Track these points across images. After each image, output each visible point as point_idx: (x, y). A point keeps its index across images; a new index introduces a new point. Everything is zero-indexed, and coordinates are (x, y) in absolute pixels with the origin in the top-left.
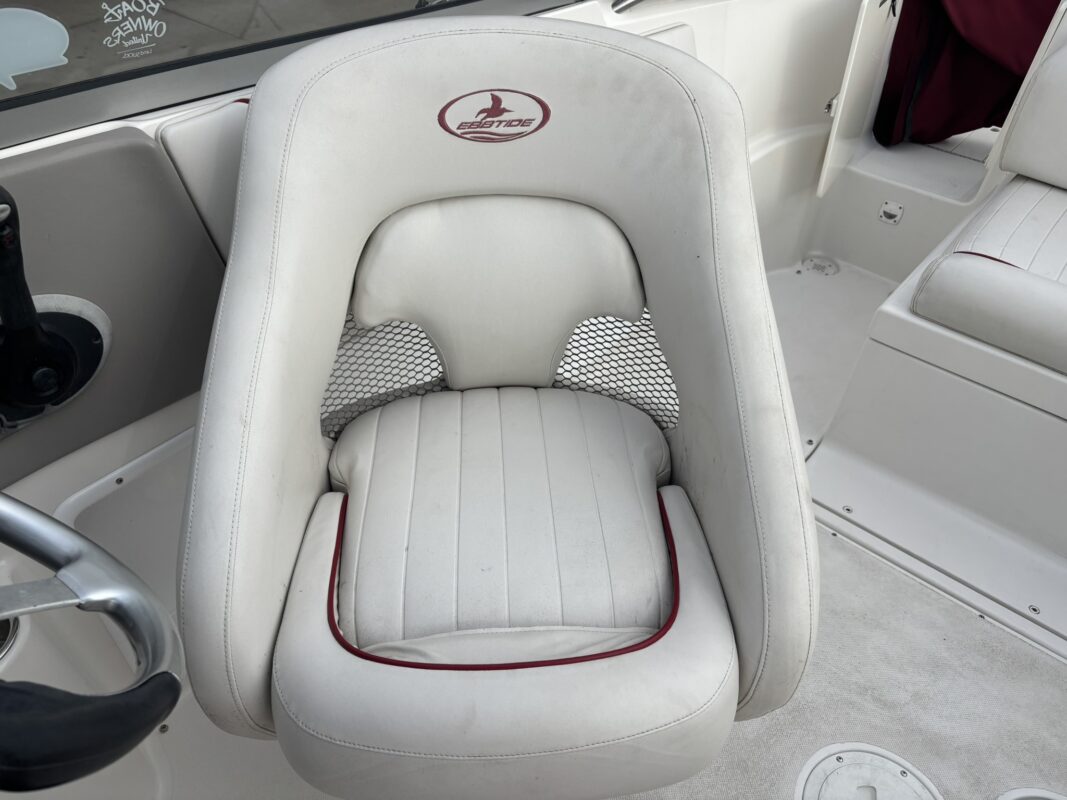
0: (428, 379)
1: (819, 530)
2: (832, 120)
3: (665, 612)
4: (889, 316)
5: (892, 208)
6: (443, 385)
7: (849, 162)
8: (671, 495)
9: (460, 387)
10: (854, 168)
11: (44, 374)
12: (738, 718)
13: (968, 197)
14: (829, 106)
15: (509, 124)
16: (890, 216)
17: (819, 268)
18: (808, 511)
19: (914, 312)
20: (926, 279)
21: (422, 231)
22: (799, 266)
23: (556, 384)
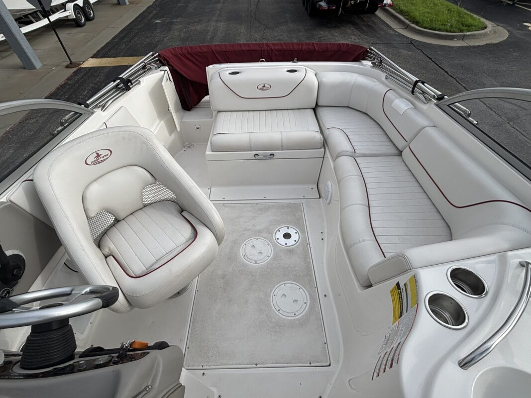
0: (112, 222)
1: (215, 206)
2: (171, 112)
3: (195, 234)
4: (208, 154)
5: (198, 127)
6: (117, 221)
7: (181, 119)
8: (184, 213)
9: (122, 219)
10: (183, 120)
11: (17, 271)
12: (219, 245)
13: (212, 118)
14: (169, 110)
15: (103, 157)
16: (198, 128)
17: (189, 147)
18: (211, 203)
19: (213, 151)
20: (211, 143)
21: (95, 189)
22: (184, 149)
23: (145, 206)
